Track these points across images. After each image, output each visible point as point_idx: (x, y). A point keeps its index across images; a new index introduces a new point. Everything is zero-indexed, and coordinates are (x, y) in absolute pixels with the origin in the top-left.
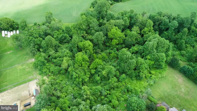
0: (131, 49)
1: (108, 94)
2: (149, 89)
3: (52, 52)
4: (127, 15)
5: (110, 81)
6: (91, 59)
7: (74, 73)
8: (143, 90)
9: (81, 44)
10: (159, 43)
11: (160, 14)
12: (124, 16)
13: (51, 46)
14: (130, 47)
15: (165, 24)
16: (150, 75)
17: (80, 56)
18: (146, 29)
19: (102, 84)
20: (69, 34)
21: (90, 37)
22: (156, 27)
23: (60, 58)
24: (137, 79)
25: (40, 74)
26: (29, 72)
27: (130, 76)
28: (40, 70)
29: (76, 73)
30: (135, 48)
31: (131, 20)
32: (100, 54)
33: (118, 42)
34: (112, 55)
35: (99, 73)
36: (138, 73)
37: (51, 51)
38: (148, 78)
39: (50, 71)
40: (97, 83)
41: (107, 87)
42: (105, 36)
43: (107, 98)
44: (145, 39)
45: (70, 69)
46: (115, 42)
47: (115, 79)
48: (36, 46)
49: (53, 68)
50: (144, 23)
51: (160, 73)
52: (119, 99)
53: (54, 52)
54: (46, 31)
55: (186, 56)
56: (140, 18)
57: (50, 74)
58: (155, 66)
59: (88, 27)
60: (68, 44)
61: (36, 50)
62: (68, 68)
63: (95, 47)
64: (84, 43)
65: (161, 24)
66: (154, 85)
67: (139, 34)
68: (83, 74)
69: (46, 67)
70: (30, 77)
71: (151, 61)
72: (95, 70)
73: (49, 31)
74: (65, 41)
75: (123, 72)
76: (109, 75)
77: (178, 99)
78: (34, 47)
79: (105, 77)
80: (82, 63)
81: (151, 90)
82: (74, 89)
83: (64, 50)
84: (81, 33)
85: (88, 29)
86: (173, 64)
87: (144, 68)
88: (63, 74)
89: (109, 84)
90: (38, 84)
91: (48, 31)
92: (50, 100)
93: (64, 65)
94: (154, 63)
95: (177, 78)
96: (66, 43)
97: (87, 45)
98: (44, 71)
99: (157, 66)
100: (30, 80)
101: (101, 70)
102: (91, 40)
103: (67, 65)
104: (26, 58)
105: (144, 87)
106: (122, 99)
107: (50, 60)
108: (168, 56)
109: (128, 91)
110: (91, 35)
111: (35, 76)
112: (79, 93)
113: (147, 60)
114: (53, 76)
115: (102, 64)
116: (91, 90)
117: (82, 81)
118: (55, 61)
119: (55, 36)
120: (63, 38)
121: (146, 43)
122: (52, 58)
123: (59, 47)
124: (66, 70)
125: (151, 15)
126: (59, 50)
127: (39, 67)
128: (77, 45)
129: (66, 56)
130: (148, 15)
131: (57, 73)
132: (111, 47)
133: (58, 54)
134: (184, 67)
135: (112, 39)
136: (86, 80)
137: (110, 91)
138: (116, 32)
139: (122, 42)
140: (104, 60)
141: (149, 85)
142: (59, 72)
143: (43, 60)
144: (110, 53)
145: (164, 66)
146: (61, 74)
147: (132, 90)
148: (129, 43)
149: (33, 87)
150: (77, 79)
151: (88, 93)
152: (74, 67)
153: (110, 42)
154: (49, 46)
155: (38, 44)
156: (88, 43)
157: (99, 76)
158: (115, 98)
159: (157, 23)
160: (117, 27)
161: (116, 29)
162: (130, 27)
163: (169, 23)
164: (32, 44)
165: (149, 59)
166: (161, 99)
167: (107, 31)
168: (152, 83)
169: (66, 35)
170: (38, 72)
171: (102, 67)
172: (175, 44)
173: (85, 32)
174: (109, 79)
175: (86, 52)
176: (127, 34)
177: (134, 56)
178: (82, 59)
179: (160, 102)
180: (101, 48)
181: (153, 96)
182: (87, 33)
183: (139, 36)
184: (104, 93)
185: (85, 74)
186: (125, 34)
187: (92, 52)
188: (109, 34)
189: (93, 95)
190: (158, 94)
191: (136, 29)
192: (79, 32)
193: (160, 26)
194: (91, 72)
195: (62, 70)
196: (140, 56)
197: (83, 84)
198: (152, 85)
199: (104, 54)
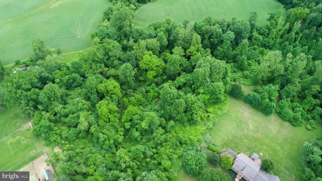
0: (176, 82)
1: (154, 154)
2: (208, 136)
3: (59, 108)
4: (162, 28)
5: (155, 134)
7: (101, 135)
8: (201, 137)
9: (101, 87)
10: (213, 68)
11: (209, 21)
12: (158, 30)
13: (56, 99)
14: (174, 77)
15: (218, 36)
16: (206, 115)
17: (104, 107)
18: (192, 48)
19: (144, 140)
20: (78, 73)
21: (112, 71)
22: (206, 42)
23: (73, 114)
24: (190, 125)
25: (48, 146)
26: (27, 146)
27: (181, 122)
28: (46, 139)
29: (103, 133)
30: (181, 79)
31: (169, 36)
32: (133, 96)
33: (155, 74)
34: (151, 94)
35: (137, 126)
36: (191, 115)
37: (56, 106)
38: (205, 119)
39: (61, 138)
40: (136, 141)
41: (151, 144)
42: (135, 67)
43: (155, 159)
44: (193, 64)
45: (93, 129)
46: (151, 75)
47: (161, 131)
48: (31, 104)
49: (65, 132)
50: (188, 40)
51: (220, 109)
52: (171, 157)
53: (61, 106)
54: (41, 75)
55: (250, 78)
56: (182, 32)
57: (63, 142)
58: (211, 101)
59: (107, 57)
60: (79, 88)
61: (32, 109)
62: (89, 128)
63: (123, 87)
64: (106, 84)
65: (212, 36)
66: (214, 128)
67: (184, 56)
68: (113, 132)
69: (55, 132)
70: (32, 153)
71: (205, 95)
72: (130, 123)
73: (46, 74)
74: (75, 84)
75: (171, 118)
76: (152, 127)
77: (245, 140)
78: (28, 105)
79: (146, 130)
80: (110, 116)
81: (210, 137)
82: (104, 157)
83: (77, 99)
84: (98, 68)
85: (107, 60)
86: (234, 93)
87: (198, 108)
88: (83, 138)
89: (154, 139)
90: (49, 162)
91: (43, 74)
93: (84, 125)
94: (209, 97)
95: (242, 111)
96: (76, 87)
97: (111, 87)
98: (52, 139)
99: (215, 100)
100: (33, 158)
101: (139, 121)
102: (116, 77)
103: (86, 124)
104: (16, 122)
105: (202, 133)
106: (176, 156)
107: (58, 119)
108: (227, 83)
109: (180, 143)
110: (114, 67)
111: (39, 150)
112: (114, 160)
113: (200, 95)
114: (69, 144)
115: (139, 112)
116: (130, 154)
117: (114, 143)
118: (66, 120)
119: (57, 80)
120: (71, 81)
121: (195, 70)
122: (61, 116)
123: (67, 95)
124: (87, 132)
125: (196, 24)
126: (68, 101)
127: (43, 135)
128: (95, 90)
129: (82, 109)
130: (192, 23)
131: (74, 138)
132: (148, 83)
133: (70, 107)
134: (249, 95)
135: (146, 71)
136: (120, 140)
137: (156, 148)
138: (150, 60)
139: (161, 71)
140: (140, 105)
141: (208, 129)
142: (77, 137)
143: (48, 123)
144: (147, 92)
145: (223, 98)
146: (80, 138)
147: (186, 141)
148: (172, 73)
149: (41, 166)
150: (107, 142)
151: (127, 159)
152: (98, 125)
153: (144, 75)
154: (52, 99)
155: (34, 100)
156: (112, 84)
157: (137, 130)
158: (166, 157)
159: (207, 36)
160: (151, 52)
161: (150, 55)
162: (170, 46)
163: (223, 33)
164: (22, 101)
165: (203, 93)
166: (225, 144)
167: (136, 60)
168: (211, 126)
169: (74, 75)
170: (43, 142)
171: (139, 117)
172: (235, 62)
173: (103, 65)
174: (152, 132)
175: (111, 98)
176: (166, 58)
177: (181, 93)
178: (108, 111)
179: (225, 150)
180: (133, 86)
181: (215, 143)
182: (106, 66)
183: (185, 60)
184: (149, 153)
185: (117, 132)
186: (164, 60)
187: (121, 95)
188: (141, 64)
189: (134, 159)
190: (220, 139)
191: (178, 50)
192: (94, 66)
193: (211, 39)
194: (124, 127)
195: (80, 132)
196: (189, 89)
197: (116, 146)
198: (211, 129)
199: (139, 96)
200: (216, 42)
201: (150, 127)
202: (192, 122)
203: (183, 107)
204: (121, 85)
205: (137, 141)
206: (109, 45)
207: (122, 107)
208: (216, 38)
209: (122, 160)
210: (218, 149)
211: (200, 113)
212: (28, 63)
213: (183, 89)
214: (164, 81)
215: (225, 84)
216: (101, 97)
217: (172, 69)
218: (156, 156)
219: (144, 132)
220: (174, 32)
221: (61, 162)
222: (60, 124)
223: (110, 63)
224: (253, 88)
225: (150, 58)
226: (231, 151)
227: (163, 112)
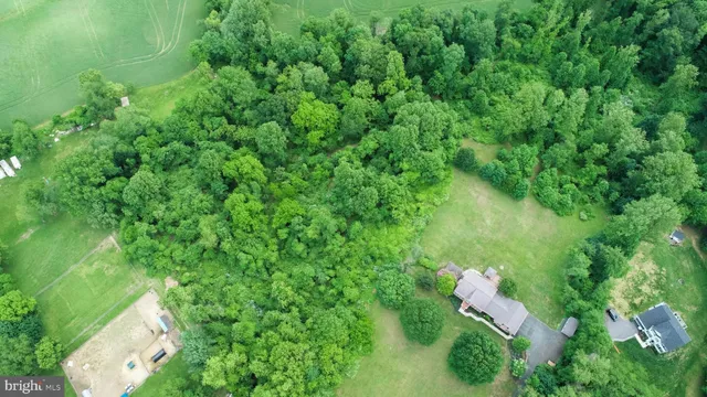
0: (360, 148)
1: (331, 278)
2: (417, 244)
3: (159, 211)
4: (330, 36)
5: (329, 247)
6: (268, 198)
7: (242, 256)
8: (406, 246)
9: (229, 169)
10: (424, 124)
11: (419, 18)
12: (322, 39)
13: (152, 196)
14: (358, 137)
15: (437, 51)
16: (415, 206)
17: (240, 204)
18: (389, 83)
19: (313, 255)
20: (181, 139)
22: (413, 62)
23: (185, 219)
24: (389, 225)
25: (153, 276)
26: (117, 279)
27: (374, 222)
28: (148, 266)
29: (244, 252)
30: (369, 143)
31: (344, 52)
32: (287, 178)
33: (322, 135)
34: (317, 173)
35: (300, 235)
36: (390, 210)
37: (155, 209)
38: (412, 213)
39: (174, 262)
41: (324, 262)
42: (286, 126)
43: (333, 287)
44: (391, 111)
45: (226, 246)
46: (314, 137)
47: (341, 239)
48: (110, 207)
49: (178, 250)
50: (380, 64)
51: (438, 194)
52: (358, 281)
53: (163, 207)
54: (115, 150)
55: (493, 129)
56: (367, 47)
57: (178, 268)
58: (423, 182)
59: (229, 104)
60: (186, 166)
61: (113, 215)
62: (219, 244)
63: (266, 160)
64: (237, 162)
65: (425, 51)
66: (427, 229)
67: (373, 96)
68: (261, 248)
69: (161, 253)
70: (130, 290)
71: (411, 173)
72: (286, 230)
75: (355, 217)
76: (324, 236)
77: (478, 246)
78: (105, 211)
79: (315, 241)
80: (252, 223)
81: (419, 248)
82: (250, 287)
83: (186, 191)
84: (215, 126)
85: (231, 109)
86: (463, 163)
87: (399, 199)
88: (211, 259)
89: (329, 253)
90: (164, 304)
91: (119, 148)
92: (209, 332)
93: (209, 240)
94: (419, 176)
95: (475, 195)
97: (246, 169)
98: (159, 265)
99: (429, 180)
100: (133, 299)
101: (302, 227)
102: (253, 145)
103: (213, 238)
104: (86, 238)
105: (407, 239)
106: (366, 280)
107: (162, 230)
108: (450, 147)
109: (372, 258)
110: (245, 123)
111: (141, 284)
112: (267, 293)
113: (404, 174)
114: (188, 271)
115: (300, 210)
116: (292, 282)
117: (264, 264)
118: (178, 231)
119: (145, 157)
120: (172, 156)
121: (393, 127)
122: (165, 224)
123: (168, 183)
124: (217, 249)
125: (394, 23)
126: (171, 195)
128: (219, 173)
129: (200, 210)
130: (387, 23)
131: (196, 261)
132: (309, 149)
134: (487, 167)
135: (306, 130)
136: (273, 259)
137: (333, 268)
138: (313, 112)
139: (332, 128)
140: (301, 192)
141: (417, 231)
142: (201, 259)
143: (148, 242)
144: (311, 167)
145: (442, 174)
146: (204, 260)
147: (381, 254)
148: (353, 132)
149: (150, 310)
150: (253, 265)
151: (290, 293)
152: (234, 238)
153: (302, 135)
154: (147, 197)
155: (113, 201)
156: (248, 162)
157: (299, 241)
158: (350, 282)
159: (414, 52)
160: (311, 95)
161: (312, 101)
162: (348, 74)
165: (408, 170)
166: (446, 255)
167: (286, 111)
168: (422, 225)
169: (176, 145)
170: (145, 271)
171: (302, 219)
172: (467, 98)
173: (224, 120)
174: (325, 243)
175: (249, 186)
176: (341, 101)
177: (371, 172)
178: (247, 213)
179: (444, 264)
180: (284, 159)
181: (429, 254)
182: (231, 121)
183: (375, 103)
184: (323, 278)
185: (266, 246)
186: (337, 104)
187: (265, 179)
188: (296, 120)
189: (299, 289)
190: (438, 247)
191: (362, 87)
192: (207, 123)
193: (423, 57)
194: (277, 236)
195: (205, 250)
196: (384, 162)
197: (267, 269)
198: (422, 231)
199: (295, 178)
200: (432, 61)
201: (321, 234)
202: (390, 220)
203: (374, 200)
205: (300, 257)
206: (230, 80)
208: (433, 53)
209: (283, 295)
210: (433, 265)
211: (403, 207)
213: (374, 160)
214: (340, 145)
215: (447, 148)
216: (232, 185)
217: (353, 126)
218: (334, 281)
219: (310, 244)
220: (353, 47)
221: (186, 305)
222: (166, 238)
223: (236, 115)
224: (494, 149)
225: (311, 108)
226: (453, 265)
227: (340, 206)
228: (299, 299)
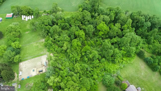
0: (112, 40)
1: (91, 70)
2: (119, 71)
3: (57, 37)
4: (114, 11)
5: (94, 62)
8: (115, 71)
9: (77, 33)
10: (133, 39)
11: (139, 14)
12: (111, 11)
13: (56, 33)
14: (112, 38)
15: (142, 23)
16: (122, 61)
17: (76, 42)
18: (126, 26)
19: (89, 63)
20: (69, 23)
21: (84, 27)
22: (134, 24)
23: (61, 41)
24: (112, 63)
25: (48, 52)
26: (41, 49)
27: (108, 60)
28: (48, 49)
29: (72, 54)
30: (115, 40)
31: (116, 16)
32: (90, 41)
33: (103, 34)
34: (98, 43)
35: (87, 56)
36: (114, 59)
37: (56, 36)
38: (120, 63)
39: (54, 50)
41: (91, 65)
42: (95, 28)
43: (91, 73)
44: (124, 34)
45: (68, 51)
46: (101, 33)
47: (98, 61)
48: (46, 32)
49: (57, 48)
50: (125, 21)
51: (130, 60)
52: (98, 74)
53: (58, 36)
54: (53, 20)
55: (152, 49)
56: (123, 16)
57: (55, 52)
58: (127, 55)
59: (83, 19)
60: (67, 30)
61: (46, 34)
62: (67, 50)
63: (86, 35)
64: (79, 32)
65: (138, 22)
66: (123, 68)
67: (120, 28)
68: (76, 55)
69: (52, 47)
70: (42, 53)
72: (84, 53)
73: (55, 20)
74: (66, 28)
75: (104, 57)
76: (94, 58)
77: (137, 80)
78: (45, 32)
79: (91, 59)
80: (77, 48)
81: (120, 72)
82: (70, 64)
83: (65, 35)
84: (78, 23)
85: (83, 20)
86: (140, 55)
87: (118, 57)
88: (63, 53)
89: (93, 64)
90: (47, 59)
91: (54, 20)
92: (55, 70)
93: (65, 48)
94: (126, 53)
95: (141, 65)
96: (66, 29)
97: (81, 34)
98: (51, 49)
100: (42, 55)
101: (89, 54)
102: (84, 30)
104: (39, 38)
105: (116, 69)
106: (101, 75)
107: (55, 42)
108: (138, 49)
109: (105, 70)
110: (85, 25)
111: (45, 52)
112: (73, 67)
113: (122, 50)
114: (57, 54)
115: (90, 49)
116: (81, 67)
117: (76, 60)
118: (58, 43)
119: (59, 24)
120: (65, 26)
121: (123, 38)
122: (57, 41)
123: (61, 32)
124: (66, 51)
125: (132, 13)
126: (61, 35)
127: (48, 47)
128: (74, 33)
129: (66, 40)
130: (130, 13)
131: (60, 52)
132: (98, 36)
133: (61, 38)
134: (147, 58)
135: (99, 31)
136: (78, 59)
137: (93, 68)
139: (106, 33)
140: (92, 46)
141: (120, 68)
142: (61, 52)
143: (51, 42)
144: (97, 41)
145: (133, 55)
146: (62, 53)
147: (107, 70)
149: (44, 59)
150: (73, 58)
151: (79, 69)
152: (71, 50)
153: (98, 32)
154: (55, 32)
155: (48, 31)
157: (87, 57)
158: (96, 74)
159: (135, 21)
162: (115, 21)
163: (145, 22)
164: (43, 30)
165: (124, 50)
166: (126, 78)
167: (96, 24)
168: (122, 67)
169: (67, 24)
170: (47, 50)
171: (89, 52)
172: (146, 39)
173: (80, 22)
174: (93, 61)
175: (80, 39)
176: (111, 27)
177: (113, 47)
178: (76, 45)
179: (125, 80)
180: (91, 36)
181: (121, 76)
182: (82, 23)
183: (120, 31)
184: (89, 69)
185: (78, 55)
186: (109, 27)
187: (84, 39)
188: (98, 27)
189: (82, 70)
190: (125, 75)
191: (118, 25)
192: (76, 22)
193: (137, 24)
194: (82, 54)
195: (63, 50)
196: (117, 46)
197: (76, 61)
198: (122, 68)
199: (92, 42)
200: (140, 25)
201: (93, 58)
202: (113, 62)
203: (111, 54)
204: (85, 34)
205: (85, 62)
206: (85, 13)
207: (83, 44)
208: (140, 23)
209: (77, 69)
210: (122, 79)
211: (119, 59)
212: (49, 12)
213: (114, 45)
214: (106, 38)
215: (137, 49)
216: (76, 37)
217: (112, 33)
218: (92, 72)
219: (89, 59)
220: (119, 15)
221: (52, 60)
222: (55, 44)
223: (84, 22)
224: (151, 55)
225: (103, 25)
226: (128, 82)
227: (101, 53)
228: (80, 72)
